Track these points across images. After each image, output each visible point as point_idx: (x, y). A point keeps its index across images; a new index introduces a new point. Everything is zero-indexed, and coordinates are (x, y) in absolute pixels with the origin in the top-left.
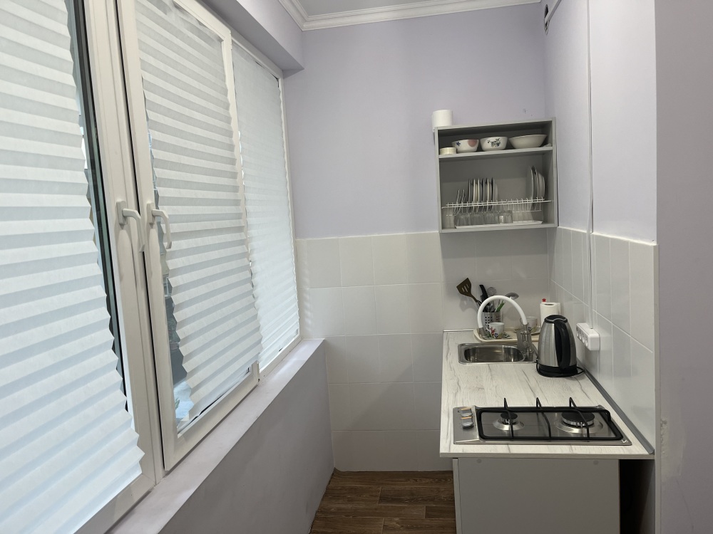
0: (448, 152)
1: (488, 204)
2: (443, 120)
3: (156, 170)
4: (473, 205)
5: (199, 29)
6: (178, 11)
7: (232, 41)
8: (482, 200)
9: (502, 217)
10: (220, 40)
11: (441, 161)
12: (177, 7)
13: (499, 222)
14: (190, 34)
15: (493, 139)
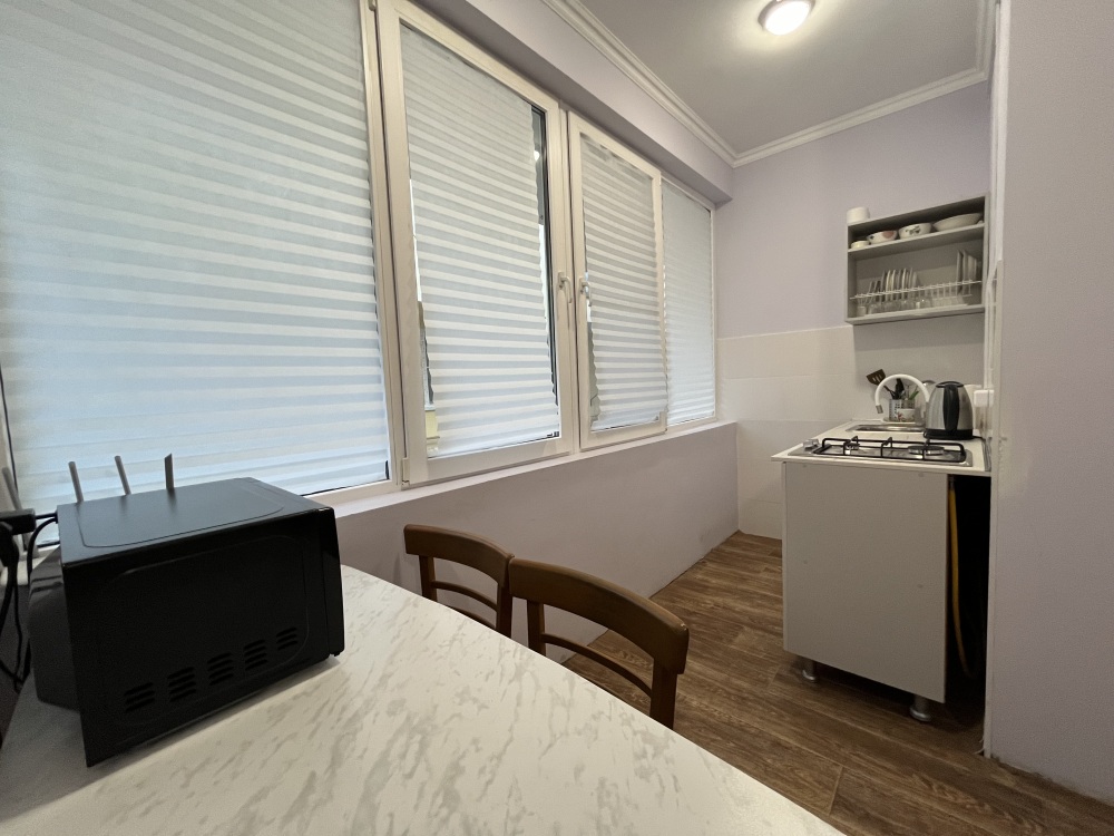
0: (859, 245)
1: (902, 291)
2: (857, 217)
3: (588, 259)
4: (887, 293)
5: (632, 171)
6: (615, 160)
7: (662, 180)
8: (895, 288)
9: (918, 304)
10: (651, 179)
11: (850, 254)
12: (615, 156)
13: (915, 307)
14: (624, 174)
15: (911, 227)
